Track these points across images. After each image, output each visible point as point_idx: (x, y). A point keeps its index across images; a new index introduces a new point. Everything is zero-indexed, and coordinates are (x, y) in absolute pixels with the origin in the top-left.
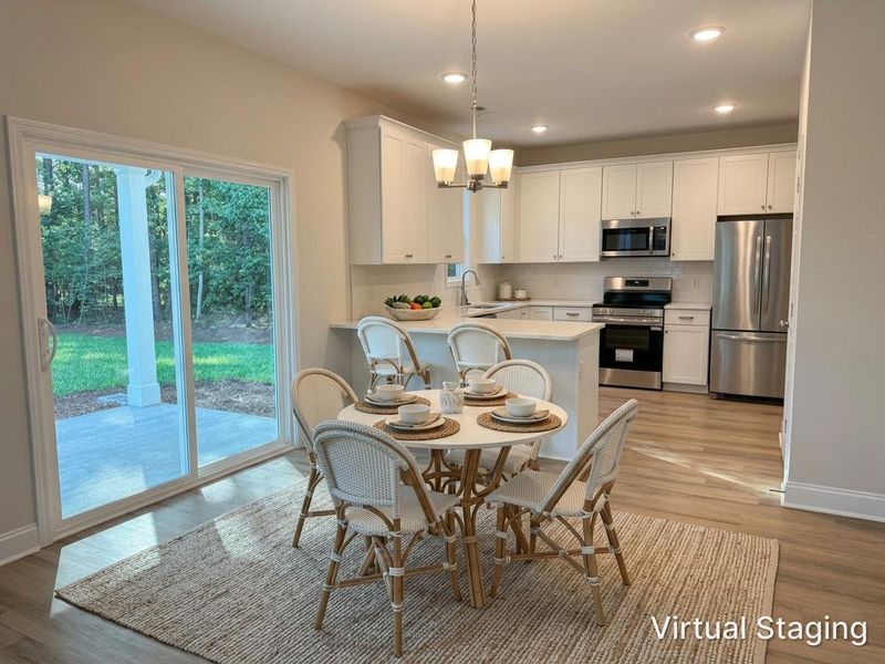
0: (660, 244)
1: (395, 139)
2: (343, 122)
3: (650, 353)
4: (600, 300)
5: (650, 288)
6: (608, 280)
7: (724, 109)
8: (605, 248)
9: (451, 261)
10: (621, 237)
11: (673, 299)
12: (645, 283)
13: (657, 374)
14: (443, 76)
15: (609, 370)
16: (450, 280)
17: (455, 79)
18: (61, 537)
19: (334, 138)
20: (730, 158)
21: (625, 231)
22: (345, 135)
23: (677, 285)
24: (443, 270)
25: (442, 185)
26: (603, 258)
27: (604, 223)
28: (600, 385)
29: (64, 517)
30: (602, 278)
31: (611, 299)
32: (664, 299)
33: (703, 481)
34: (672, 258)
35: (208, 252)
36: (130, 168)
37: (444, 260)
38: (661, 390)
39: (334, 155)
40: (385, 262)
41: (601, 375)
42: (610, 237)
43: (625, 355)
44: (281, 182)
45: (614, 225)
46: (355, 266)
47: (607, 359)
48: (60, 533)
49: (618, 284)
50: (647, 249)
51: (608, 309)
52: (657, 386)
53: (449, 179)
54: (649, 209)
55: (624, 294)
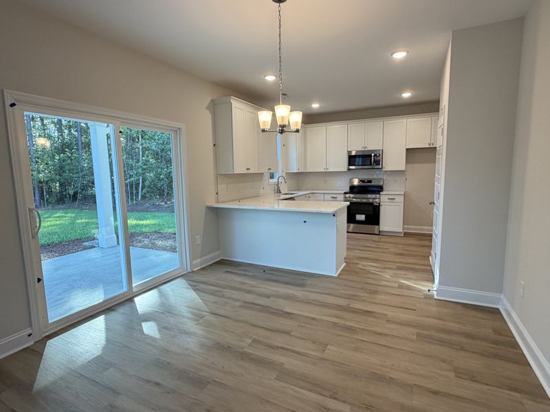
0: (377, 163)
1: (239, 109)
2: (212, 100)
3: (373, 216)
4: (347, 190)
5: (373, 184)
6: (351, 180)
7: (406, 95)
8: (349, 165)
9: (271, 171)
10: (357, 159)
11: (384, 189)
12: (370, 181)
13: (377, 227)
14: (265, 77)
15: (352, 225)
16: (271, 181)
17: (271, 78)
18: (47, 334)
19: (207, 108)
20: (411, 120)
21: (359, 156)
22: (213, 107)
23: (385, 182)
24: (267, 176)
25: (263, 131)
26: (349, 169)
27: (349, 152)
28: (348, 232)
29: (50, 322)
30: (348, 179)
31: (353, 189)
32: (379, 189)
33: (397, 285)
34: (384, 170)
35: (145, 167)
36: (96, 123)
37: (267, 170)
38: (379, 234)
39: (208, 117)
40: (235, 172)
41: (348, 228)
42: (352, 159)
43: (361, 217)
44: (177, 131)
45: (353, 153)
46: (220, 175)
47: (351, 219)
48: (47, 331)
49: (356, 182)
50: (371, 164)
51: (351, 195)
52: (377, 232)
53: (268, 127)
54: (372, 145)
55: (358, 187)
